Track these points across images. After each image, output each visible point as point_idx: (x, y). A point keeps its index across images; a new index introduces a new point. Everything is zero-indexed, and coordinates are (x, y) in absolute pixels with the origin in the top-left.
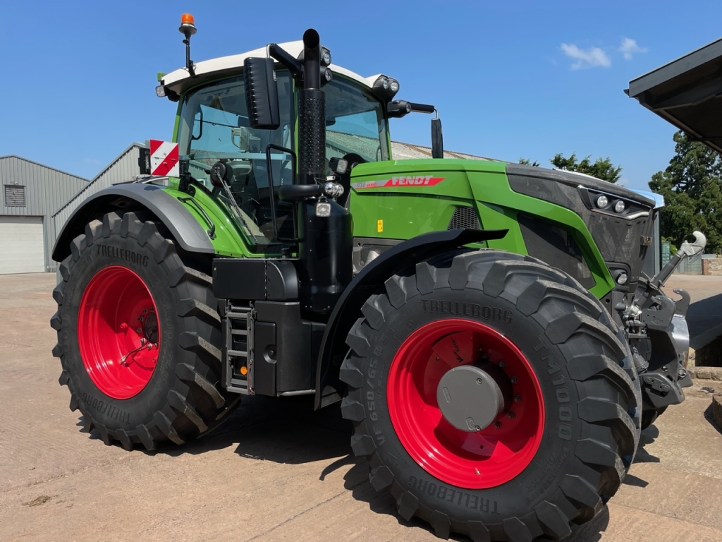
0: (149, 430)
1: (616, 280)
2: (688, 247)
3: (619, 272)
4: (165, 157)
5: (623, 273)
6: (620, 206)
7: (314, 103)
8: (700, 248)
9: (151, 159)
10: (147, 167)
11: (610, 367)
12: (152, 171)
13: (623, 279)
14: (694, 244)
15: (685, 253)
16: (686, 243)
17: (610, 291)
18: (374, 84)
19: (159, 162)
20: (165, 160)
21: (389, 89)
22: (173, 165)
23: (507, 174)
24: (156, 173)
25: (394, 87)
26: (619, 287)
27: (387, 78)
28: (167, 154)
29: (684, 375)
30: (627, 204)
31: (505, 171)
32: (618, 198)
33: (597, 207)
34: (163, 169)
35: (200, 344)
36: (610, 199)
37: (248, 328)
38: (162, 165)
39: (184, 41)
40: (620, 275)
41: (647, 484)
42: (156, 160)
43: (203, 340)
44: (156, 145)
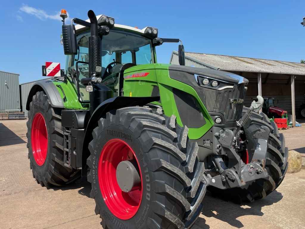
0: (45, 179)
1: (215, 121)
2: (254, 104)
3: (217, 116)
4: (53, 69)
5: (219, 117)
6: (215, 84)
7: (95, 42)
8: (260, 105)
9: (47, 70)
10: (45, 73)
11: (164, 165)
12: (47, 75)
13: (219, 120)
14: (257, 102)
15: (253, 107)
16: (254, 102)
17: (212, 127)
18: (145, 31)
19: (50, 71)
20: (53, 70)
21: (152, 33)
22: (58, 71)
23: (169, 70)
24: (49, 75)
25: (155, 32)
26: (216, 124)
27: (151, 29)
28: (54, 68)
29: (261, 171)
30: (219, 83)
31: (168, 69)
32: (213, 80)
33: (203, 84)
34: (53, 74)
35: (56, 145)
36: (210, 80)
37: (69, 139)
38: (52, 72)
39: (62, 21)
40: (217, 118)
41: (243, 226)
42: (49, 70)
43: (58, 144)
44: (48, 64)
